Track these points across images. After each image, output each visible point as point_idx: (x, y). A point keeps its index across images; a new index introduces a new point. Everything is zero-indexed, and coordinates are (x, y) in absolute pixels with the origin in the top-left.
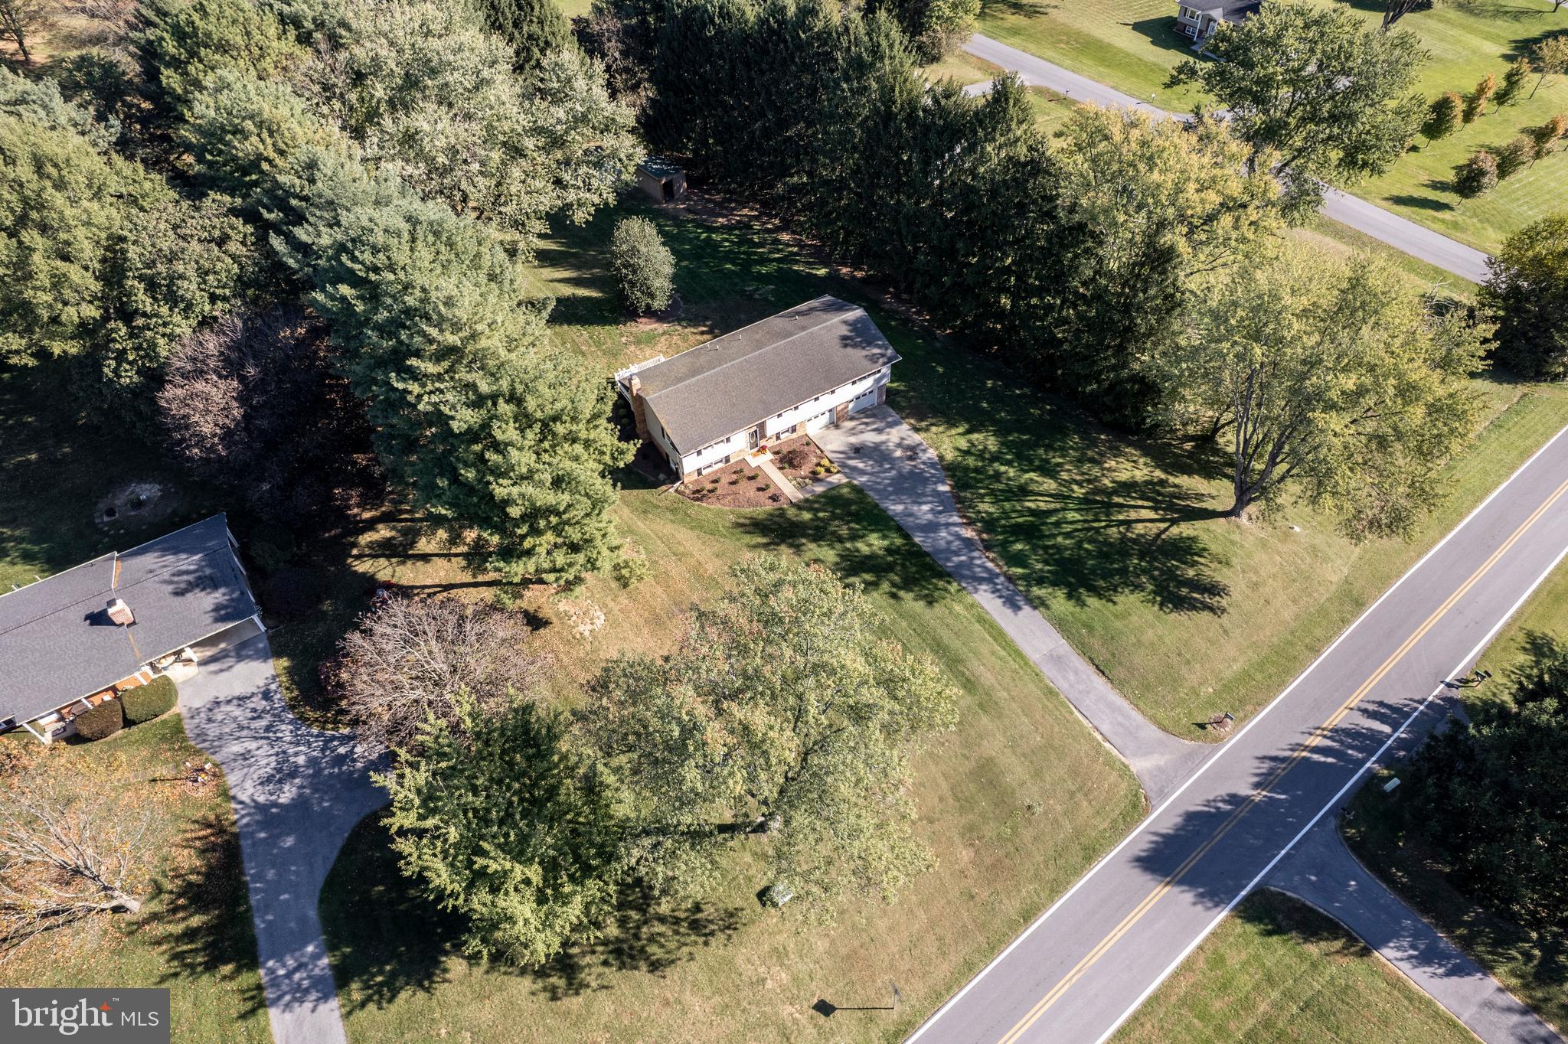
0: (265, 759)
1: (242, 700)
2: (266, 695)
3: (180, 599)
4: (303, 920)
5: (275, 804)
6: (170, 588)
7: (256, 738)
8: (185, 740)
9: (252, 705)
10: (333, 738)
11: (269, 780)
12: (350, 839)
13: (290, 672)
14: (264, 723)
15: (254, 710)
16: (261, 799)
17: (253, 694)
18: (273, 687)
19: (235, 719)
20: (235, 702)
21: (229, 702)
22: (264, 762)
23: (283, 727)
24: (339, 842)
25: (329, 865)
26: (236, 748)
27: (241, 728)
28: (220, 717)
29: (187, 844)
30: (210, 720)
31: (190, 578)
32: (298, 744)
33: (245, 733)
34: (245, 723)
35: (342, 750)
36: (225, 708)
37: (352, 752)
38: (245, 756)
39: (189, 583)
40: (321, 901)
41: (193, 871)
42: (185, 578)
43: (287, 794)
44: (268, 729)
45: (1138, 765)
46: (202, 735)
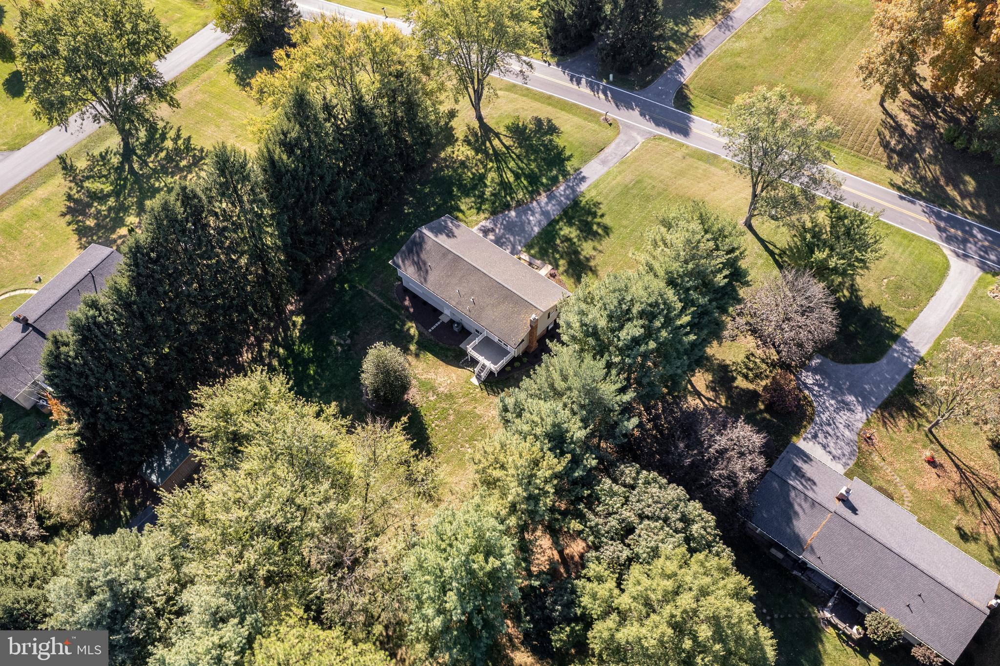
0: (842, 418)
1: (824, 447)
2: (815, 436)
3: (816, 480)
4: (888, 363)
5: (858, 401)
6: (814, 487)
7: (837, 428)
8: (858, 458)
9: (825, 440)
10: (814, 395)
11: (850, 410)
12: (848, 363)
13: (797, 433)
14: (829, 429)
15: (826, 437)
16: (860, 408)
17: (819, 443)
18: (809, 436)
19: (836, 443)
20: (828, 449)
21: (830, 452)
22: (845, 417)
23: (824, 419)
24: (851, 366)
25: (863, 365)
26: (847, 433)
27: (838, 437)
28: (840, 452)
29: (896, 426)
30: (844, 455)
31: (803, 481)
32: (827, 407)
33: (839, 434)
34: (835, 438)
35: (816, 388)
36: (834, 452)
37: (814, 384)
38: (847, 426)
39: (806, 481)
40: (878, 360)
41: (903, 416)
42: (804, 483)
43: (850, 398)
44: (829, 425)
45: (640, 140)
46: (852, 453)
